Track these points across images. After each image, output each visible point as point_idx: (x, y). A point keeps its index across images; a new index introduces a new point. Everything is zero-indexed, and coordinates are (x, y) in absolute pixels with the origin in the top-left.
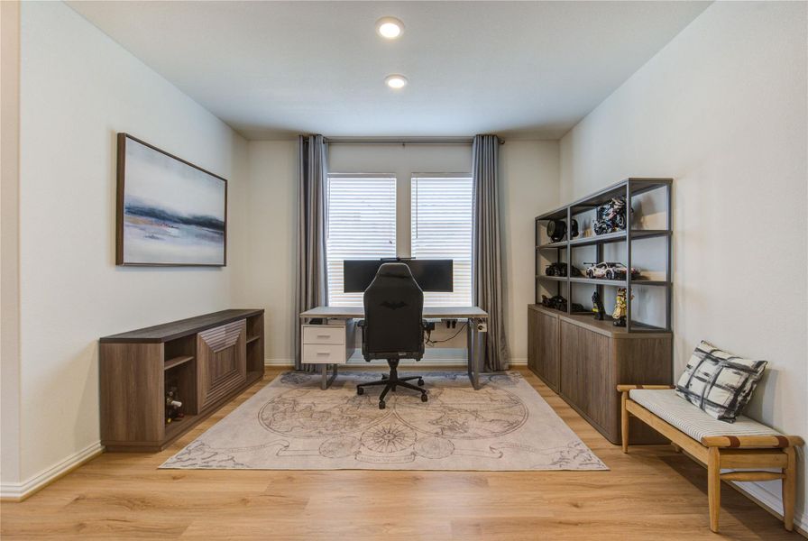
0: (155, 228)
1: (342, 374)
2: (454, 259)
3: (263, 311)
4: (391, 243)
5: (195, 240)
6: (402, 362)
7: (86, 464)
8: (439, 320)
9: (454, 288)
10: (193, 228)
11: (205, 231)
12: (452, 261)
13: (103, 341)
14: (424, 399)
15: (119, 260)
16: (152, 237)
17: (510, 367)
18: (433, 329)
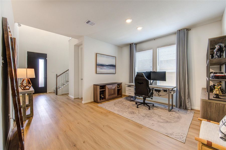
0: (102, 67)
1: (137, 99)
2: (166, 71)
3: (122, 83)
4: (151, 67)
5: (109, 69)
6: (147, 99)
7: (91, 102)
8: (162, 89)
9: (166, 80)
10: (109, 67)
11: (111, 67)
12: (165, 72)
13: (94, 85)
14: (149, 109)
15: (96, 73)
16: (101, 69)
17: (192, 109)
18: (160, 92)
